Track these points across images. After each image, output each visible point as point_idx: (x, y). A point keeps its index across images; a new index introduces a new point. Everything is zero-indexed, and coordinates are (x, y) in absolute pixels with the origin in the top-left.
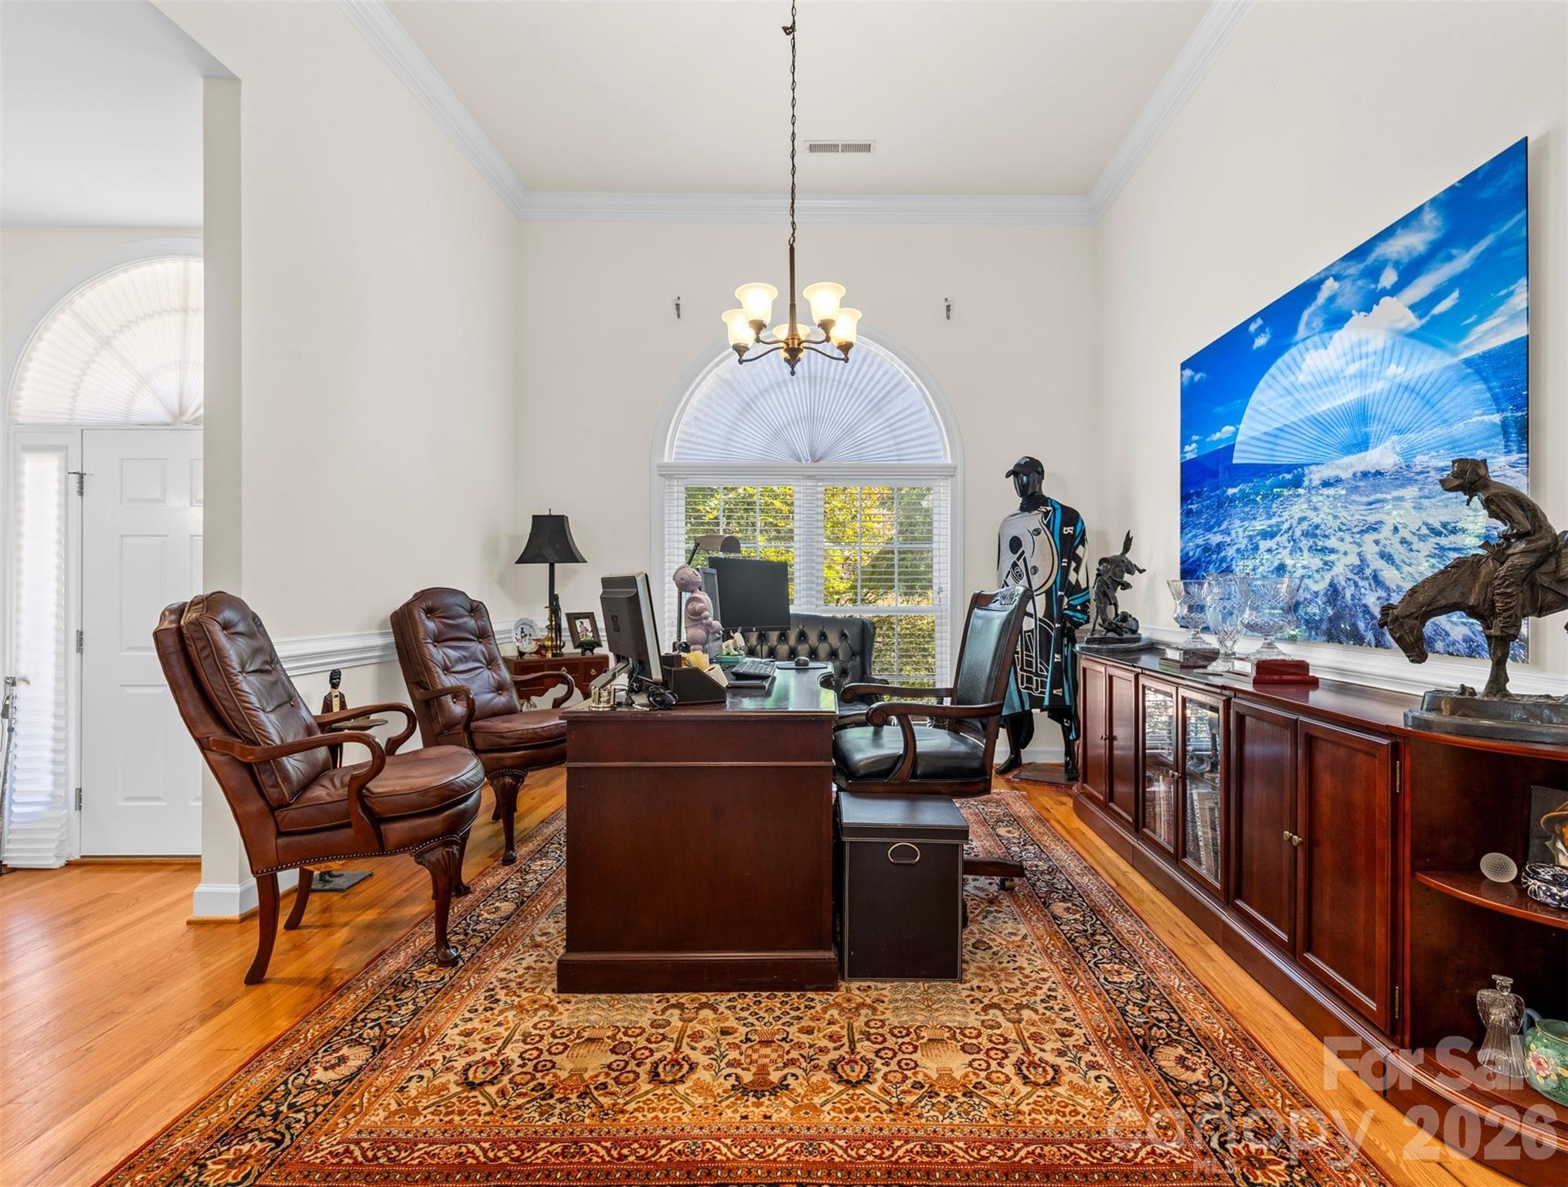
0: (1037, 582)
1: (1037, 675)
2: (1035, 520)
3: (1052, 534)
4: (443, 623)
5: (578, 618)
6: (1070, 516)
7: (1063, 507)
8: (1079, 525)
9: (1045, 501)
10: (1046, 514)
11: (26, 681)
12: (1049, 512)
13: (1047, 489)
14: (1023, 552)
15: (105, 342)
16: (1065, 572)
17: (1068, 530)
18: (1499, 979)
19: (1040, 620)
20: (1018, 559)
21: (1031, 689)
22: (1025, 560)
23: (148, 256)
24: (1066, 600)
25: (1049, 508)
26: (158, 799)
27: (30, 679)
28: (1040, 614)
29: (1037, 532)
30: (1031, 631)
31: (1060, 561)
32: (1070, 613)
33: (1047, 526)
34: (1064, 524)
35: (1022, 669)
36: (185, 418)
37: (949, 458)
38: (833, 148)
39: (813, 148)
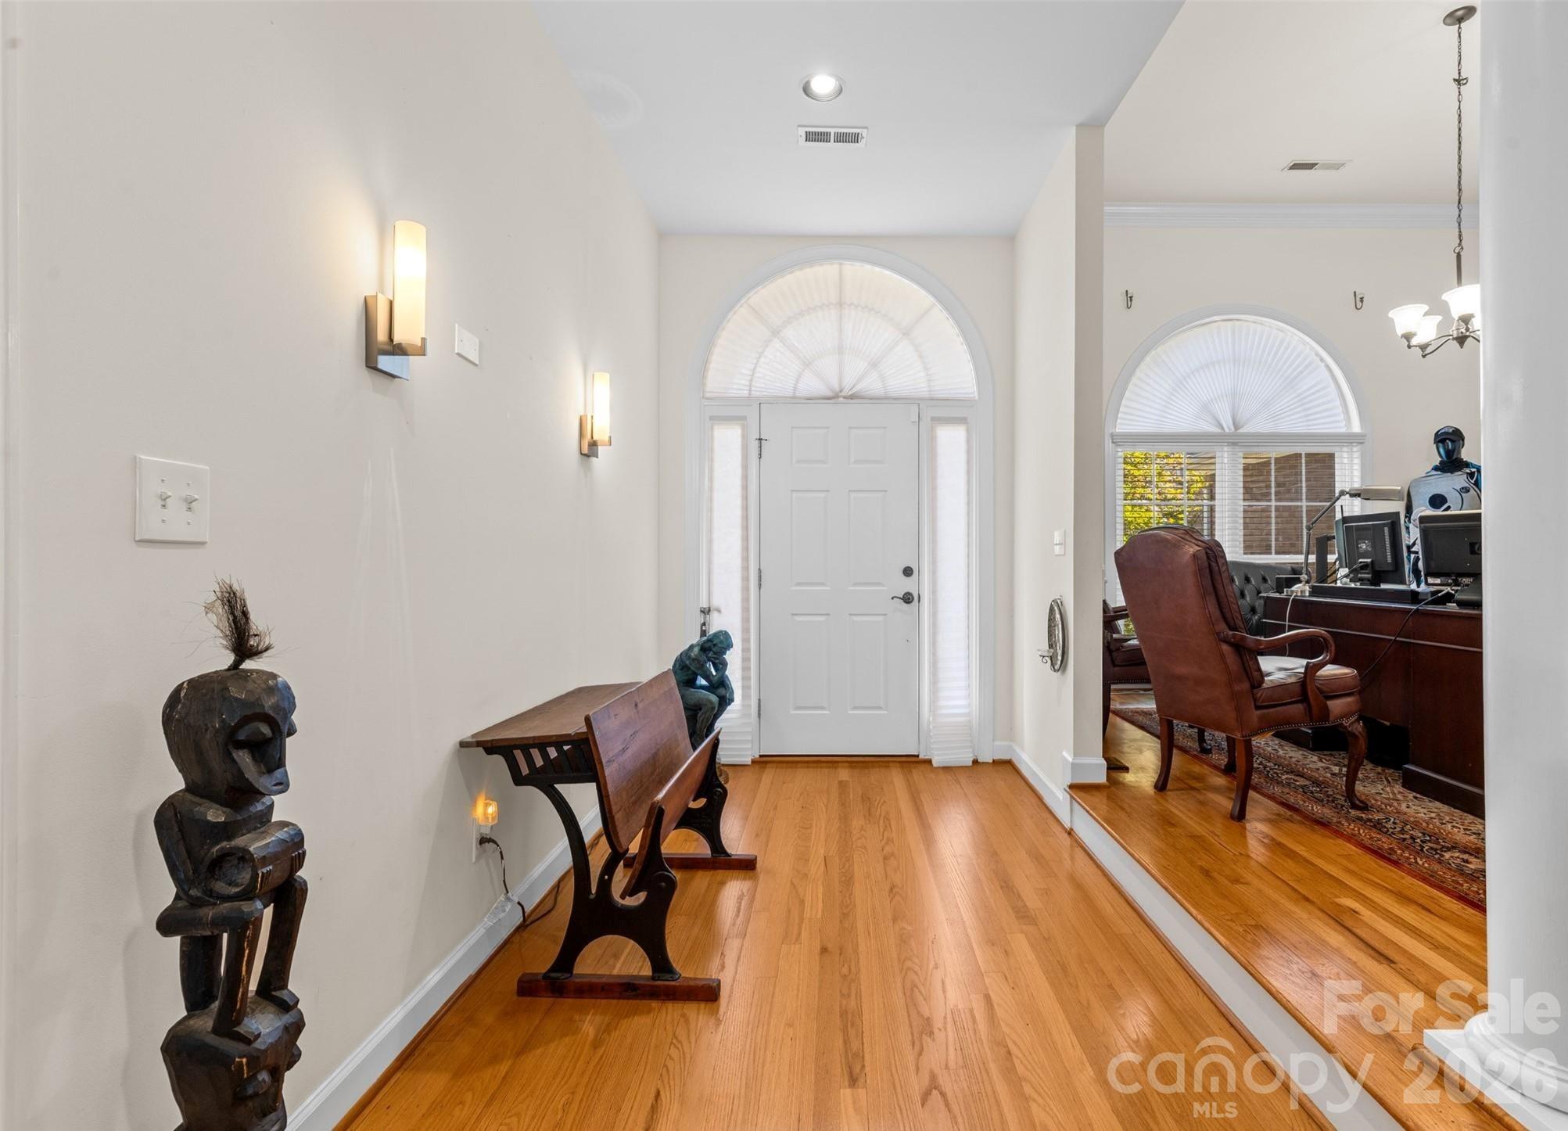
2: (1459, 479)
9: (1467, 464)
10: (1471, 475)
11: (719, 611)
12: (1474, 473)
14: (1449, 505)
15: (775, 333)
23: (811, 262)
25: (1476, 470)
26: (822, 708)
27: (722, 610)
29: (1465, 490)
33: (1476, 484)
36: (842, 394)
37: (1356, 428)
38: (1310, 166)
39: (1296, 166)
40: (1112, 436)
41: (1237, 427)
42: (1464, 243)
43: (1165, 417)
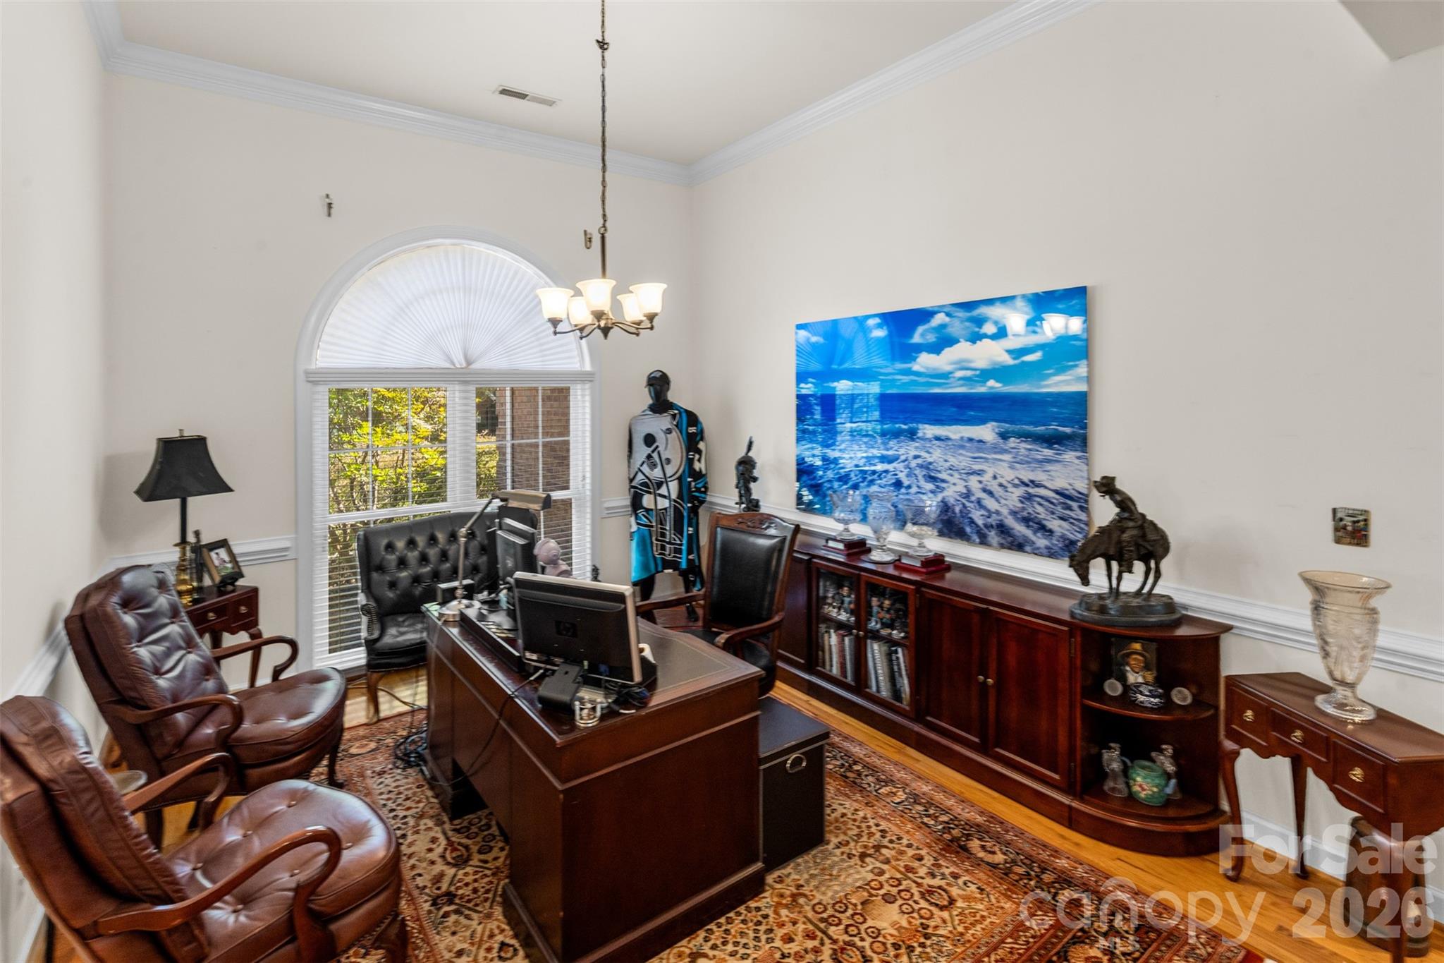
0: (670, 470)
1: (670, 543)
2: (664, 421)
3: (681, 432)
4: (138, 614)
5: (211, 550)
6: (693, 419)
7: (687, 411)
8: (699, 426)
9: (671, 406)
10: (674, 416)
12: (675, 414)
13: (672, 396)
14: (657, 447)
16: (690, 462)
17: (692, 430)
18: (1112, 745)
19: (675, 501)
20: (653, 452)
21: (664, 554)
22: (659, 453)
24: (693, 484)
25: (676, 412)
28: (674, 496)
29: (669, 431)
30: (665, 509)
31: (687, 455)
32: (697, 494)
33: (677, 426)
34: (689, 425)
35: (657, 540)
37: (588, 367)
38: (523, 96)
39: (505, 92)
40: (307, 373)
41: (469, 363)
42: (607, 224)
43: (384, 350)
